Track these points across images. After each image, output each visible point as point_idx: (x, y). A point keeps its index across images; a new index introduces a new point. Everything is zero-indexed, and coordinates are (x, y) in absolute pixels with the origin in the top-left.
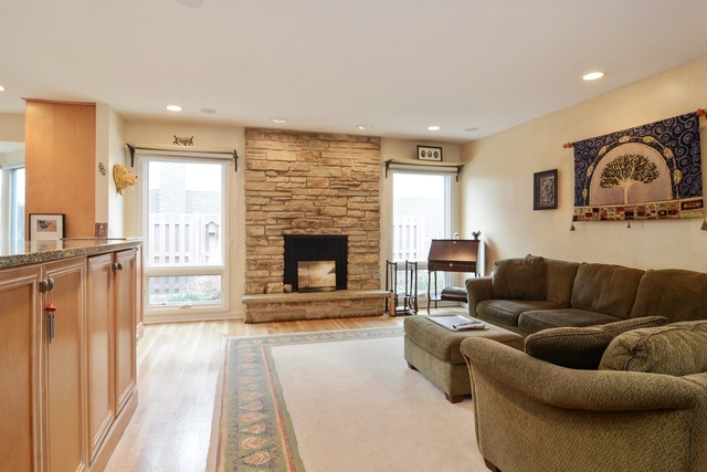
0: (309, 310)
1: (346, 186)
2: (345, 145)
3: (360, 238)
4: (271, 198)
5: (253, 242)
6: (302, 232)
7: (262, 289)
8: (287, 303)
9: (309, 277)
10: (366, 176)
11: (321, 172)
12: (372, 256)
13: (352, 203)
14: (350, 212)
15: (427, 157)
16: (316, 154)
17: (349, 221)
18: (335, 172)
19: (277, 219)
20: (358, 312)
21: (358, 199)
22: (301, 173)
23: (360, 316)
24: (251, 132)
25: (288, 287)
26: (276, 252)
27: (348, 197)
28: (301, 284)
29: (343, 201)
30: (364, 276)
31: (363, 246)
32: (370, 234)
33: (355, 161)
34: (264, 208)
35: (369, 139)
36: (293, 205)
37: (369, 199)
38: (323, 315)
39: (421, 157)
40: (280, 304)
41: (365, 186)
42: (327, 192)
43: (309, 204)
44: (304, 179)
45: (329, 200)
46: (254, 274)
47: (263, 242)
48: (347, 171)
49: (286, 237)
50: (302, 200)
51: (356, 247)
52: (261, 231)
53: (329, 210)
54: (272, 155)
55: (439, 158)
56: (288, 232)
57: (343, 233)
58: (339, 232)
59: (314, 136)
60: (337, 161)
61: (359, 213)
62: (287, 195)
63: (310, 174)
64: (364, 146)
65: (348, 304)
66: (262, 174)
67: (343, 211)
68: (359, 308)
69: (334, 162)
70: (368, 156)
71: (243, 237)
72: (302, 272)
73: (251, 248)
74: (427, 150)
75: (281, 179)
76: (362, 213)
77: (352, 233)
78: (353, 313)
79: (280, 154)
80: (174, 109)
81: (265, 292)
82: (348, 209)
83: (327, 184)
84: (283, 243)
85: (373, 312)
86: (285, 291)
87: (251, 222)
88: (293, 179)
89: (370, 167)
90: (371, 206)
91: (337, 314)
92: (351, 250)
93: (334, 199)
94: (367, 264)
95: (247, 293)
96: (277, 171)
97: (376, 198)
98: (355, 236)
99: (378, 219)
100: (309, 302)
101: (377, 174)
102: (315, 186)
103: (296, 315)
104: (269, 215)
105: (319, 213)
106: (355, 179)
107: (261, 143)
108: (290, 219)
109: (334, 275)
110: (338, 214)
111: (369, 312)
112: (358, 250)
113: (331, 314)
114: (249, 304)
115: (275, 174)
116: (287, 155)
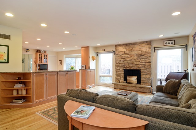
0: (128, 88)
1: (140, 56)
2: (139, 45)
3: (144, 70)
4: (121, 60)
5: (117, 71)
6: (128, 68)
7: (119, 81)
8: (123, 85)
9: (130, 80)
10: (146, 53)
11: (133, 53)
12: (148, 76)
13: (142, 61)
14: (141, 63)
15: (168, 44)
16: (131, 48)
17: (140, 66)
18: (136, 53)
19: (122, 65)
20: (141, 91)
21: (143, 59)
22: (127, 54)
23: (142, 92)
24: (117, 46)
25: (125, 82)
26: (122, 73)
27: (140, 59)
28: (128, 81)
29: (139, 60)
30: (145, 81)
31: (145, 73)
32: (147, 69)
33: (143, 49)
34: (119, 63)
35: (147, 42)
36: (126, 62)
37: (147, 59)
38: (131, 90)
39: (165, 44)
40: (121, 85)
41: (146, 55)
42: (134, 58)
43: (130, 62)
44: (128, 55)
45: (135, 60)
46: (117, 78)
47: (119, 71)
48: (140, 52)
49: (124, 70)
50: (128, 60)
51: (143, 73)
52: (118, 68)
53: (135, 63)
54: (120, 50)
55: (173, 44)
56: (124, 68)
57: (139, 69)
58: (138, 68)
59: (131, 44)
60: (137, 50)
61: (144, 63)
62: (124, 59)
63: (130, 54)
64: (145, 44)
65: (138, 88)
66: (119, 55)
67: (139, 63)
68: (141, 90)
69: (136, 50)
70: (147, 47)
71: (115, 70)
72: (128, 78)
73: (117, 72)
74: (168, 42)
75: (123, 56)
76: (145, 63)
77: (141, 69)
78: (140, 91)
79: (122, 50)
80: (99, 45)
81: (119, 82)
82: (140, 62)
83: (134, 56)
84: (123, 71)
85: (146, 92)
86: (124, 83)
87: (117, 66)
88: (125, 55)
89: (147, 50)
90: (148, 61)
91: (135, 90)
92: (141, 74)
93: (136, 60)
94: (147, 78)
95: (116, 82)
96: (122, 54)
97: (149, 59)
98: (143, 70)
99: (150, 65)
100: (128, 86)
101: (150, 52)
102: (131, 57)
103: (124, 88)
104: (120, 64)
105: (132, 64)
106: (143, 54)
107: (118, 48)
108: (125, 65)
109: (137, 80)
110: (138, 64)
111: (145, 92)
112: (143, 74)
113: (133, 90)
114: (115, 84)
115: (121, 55)
116: (124, 50)
